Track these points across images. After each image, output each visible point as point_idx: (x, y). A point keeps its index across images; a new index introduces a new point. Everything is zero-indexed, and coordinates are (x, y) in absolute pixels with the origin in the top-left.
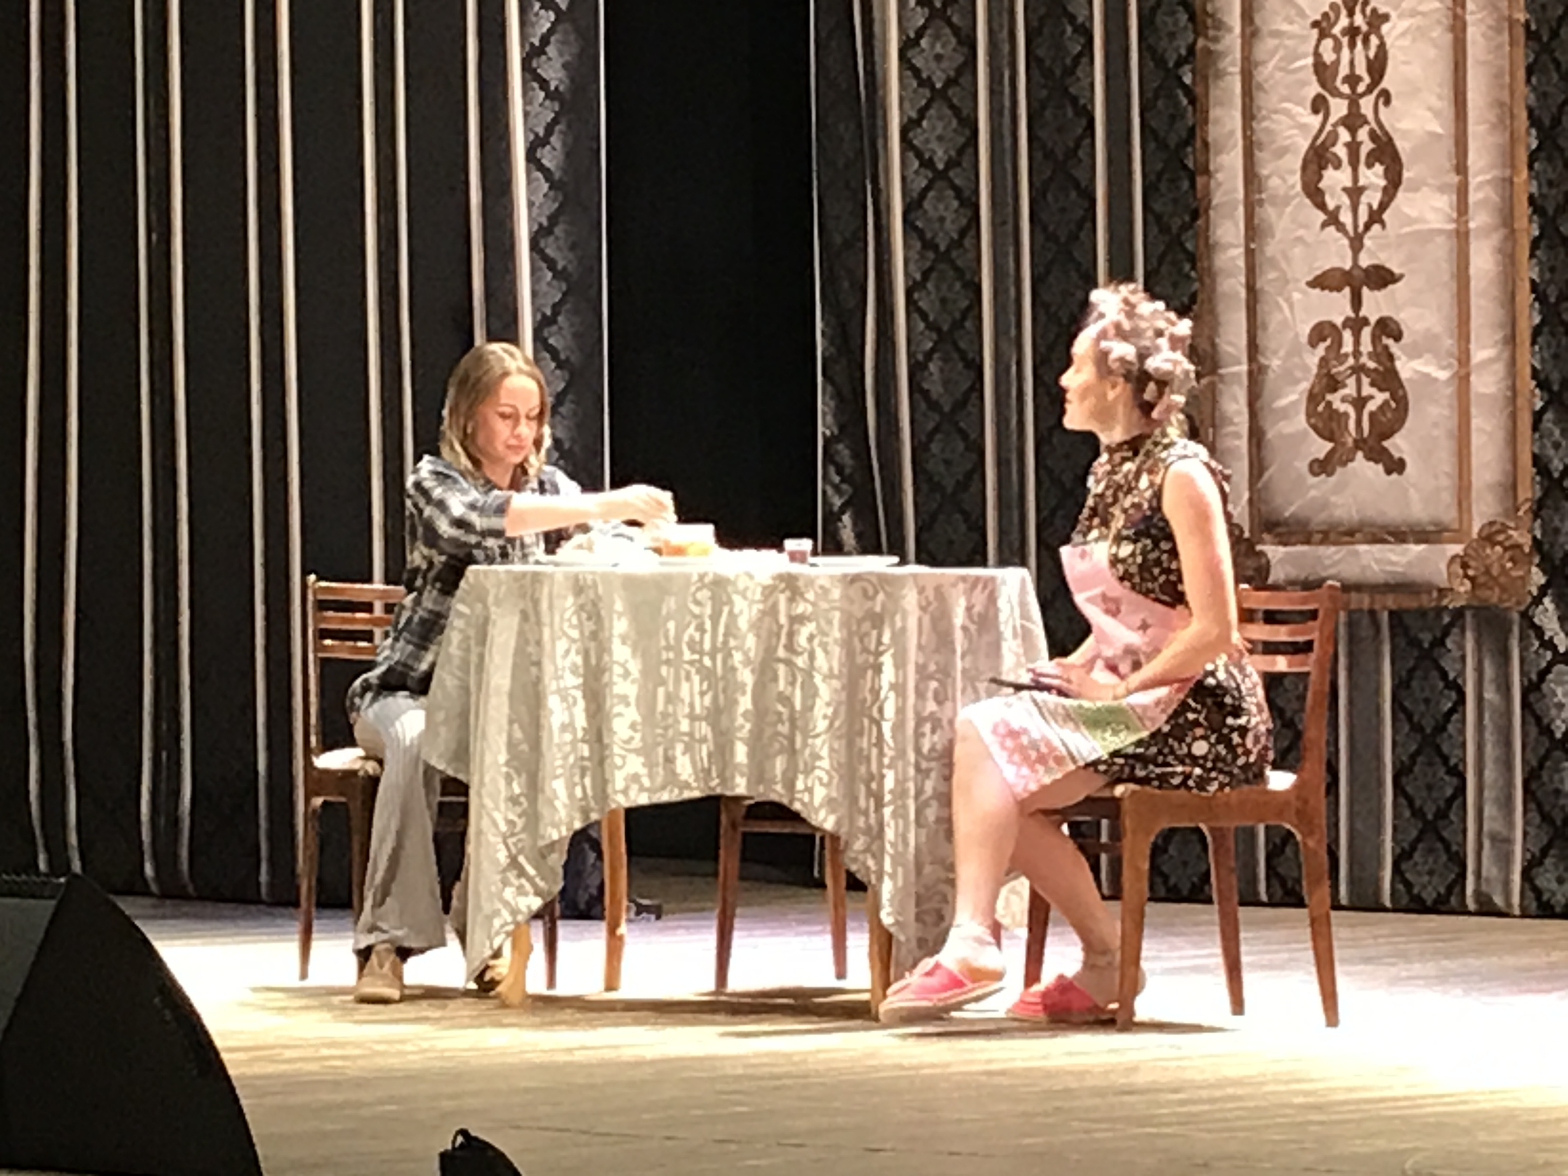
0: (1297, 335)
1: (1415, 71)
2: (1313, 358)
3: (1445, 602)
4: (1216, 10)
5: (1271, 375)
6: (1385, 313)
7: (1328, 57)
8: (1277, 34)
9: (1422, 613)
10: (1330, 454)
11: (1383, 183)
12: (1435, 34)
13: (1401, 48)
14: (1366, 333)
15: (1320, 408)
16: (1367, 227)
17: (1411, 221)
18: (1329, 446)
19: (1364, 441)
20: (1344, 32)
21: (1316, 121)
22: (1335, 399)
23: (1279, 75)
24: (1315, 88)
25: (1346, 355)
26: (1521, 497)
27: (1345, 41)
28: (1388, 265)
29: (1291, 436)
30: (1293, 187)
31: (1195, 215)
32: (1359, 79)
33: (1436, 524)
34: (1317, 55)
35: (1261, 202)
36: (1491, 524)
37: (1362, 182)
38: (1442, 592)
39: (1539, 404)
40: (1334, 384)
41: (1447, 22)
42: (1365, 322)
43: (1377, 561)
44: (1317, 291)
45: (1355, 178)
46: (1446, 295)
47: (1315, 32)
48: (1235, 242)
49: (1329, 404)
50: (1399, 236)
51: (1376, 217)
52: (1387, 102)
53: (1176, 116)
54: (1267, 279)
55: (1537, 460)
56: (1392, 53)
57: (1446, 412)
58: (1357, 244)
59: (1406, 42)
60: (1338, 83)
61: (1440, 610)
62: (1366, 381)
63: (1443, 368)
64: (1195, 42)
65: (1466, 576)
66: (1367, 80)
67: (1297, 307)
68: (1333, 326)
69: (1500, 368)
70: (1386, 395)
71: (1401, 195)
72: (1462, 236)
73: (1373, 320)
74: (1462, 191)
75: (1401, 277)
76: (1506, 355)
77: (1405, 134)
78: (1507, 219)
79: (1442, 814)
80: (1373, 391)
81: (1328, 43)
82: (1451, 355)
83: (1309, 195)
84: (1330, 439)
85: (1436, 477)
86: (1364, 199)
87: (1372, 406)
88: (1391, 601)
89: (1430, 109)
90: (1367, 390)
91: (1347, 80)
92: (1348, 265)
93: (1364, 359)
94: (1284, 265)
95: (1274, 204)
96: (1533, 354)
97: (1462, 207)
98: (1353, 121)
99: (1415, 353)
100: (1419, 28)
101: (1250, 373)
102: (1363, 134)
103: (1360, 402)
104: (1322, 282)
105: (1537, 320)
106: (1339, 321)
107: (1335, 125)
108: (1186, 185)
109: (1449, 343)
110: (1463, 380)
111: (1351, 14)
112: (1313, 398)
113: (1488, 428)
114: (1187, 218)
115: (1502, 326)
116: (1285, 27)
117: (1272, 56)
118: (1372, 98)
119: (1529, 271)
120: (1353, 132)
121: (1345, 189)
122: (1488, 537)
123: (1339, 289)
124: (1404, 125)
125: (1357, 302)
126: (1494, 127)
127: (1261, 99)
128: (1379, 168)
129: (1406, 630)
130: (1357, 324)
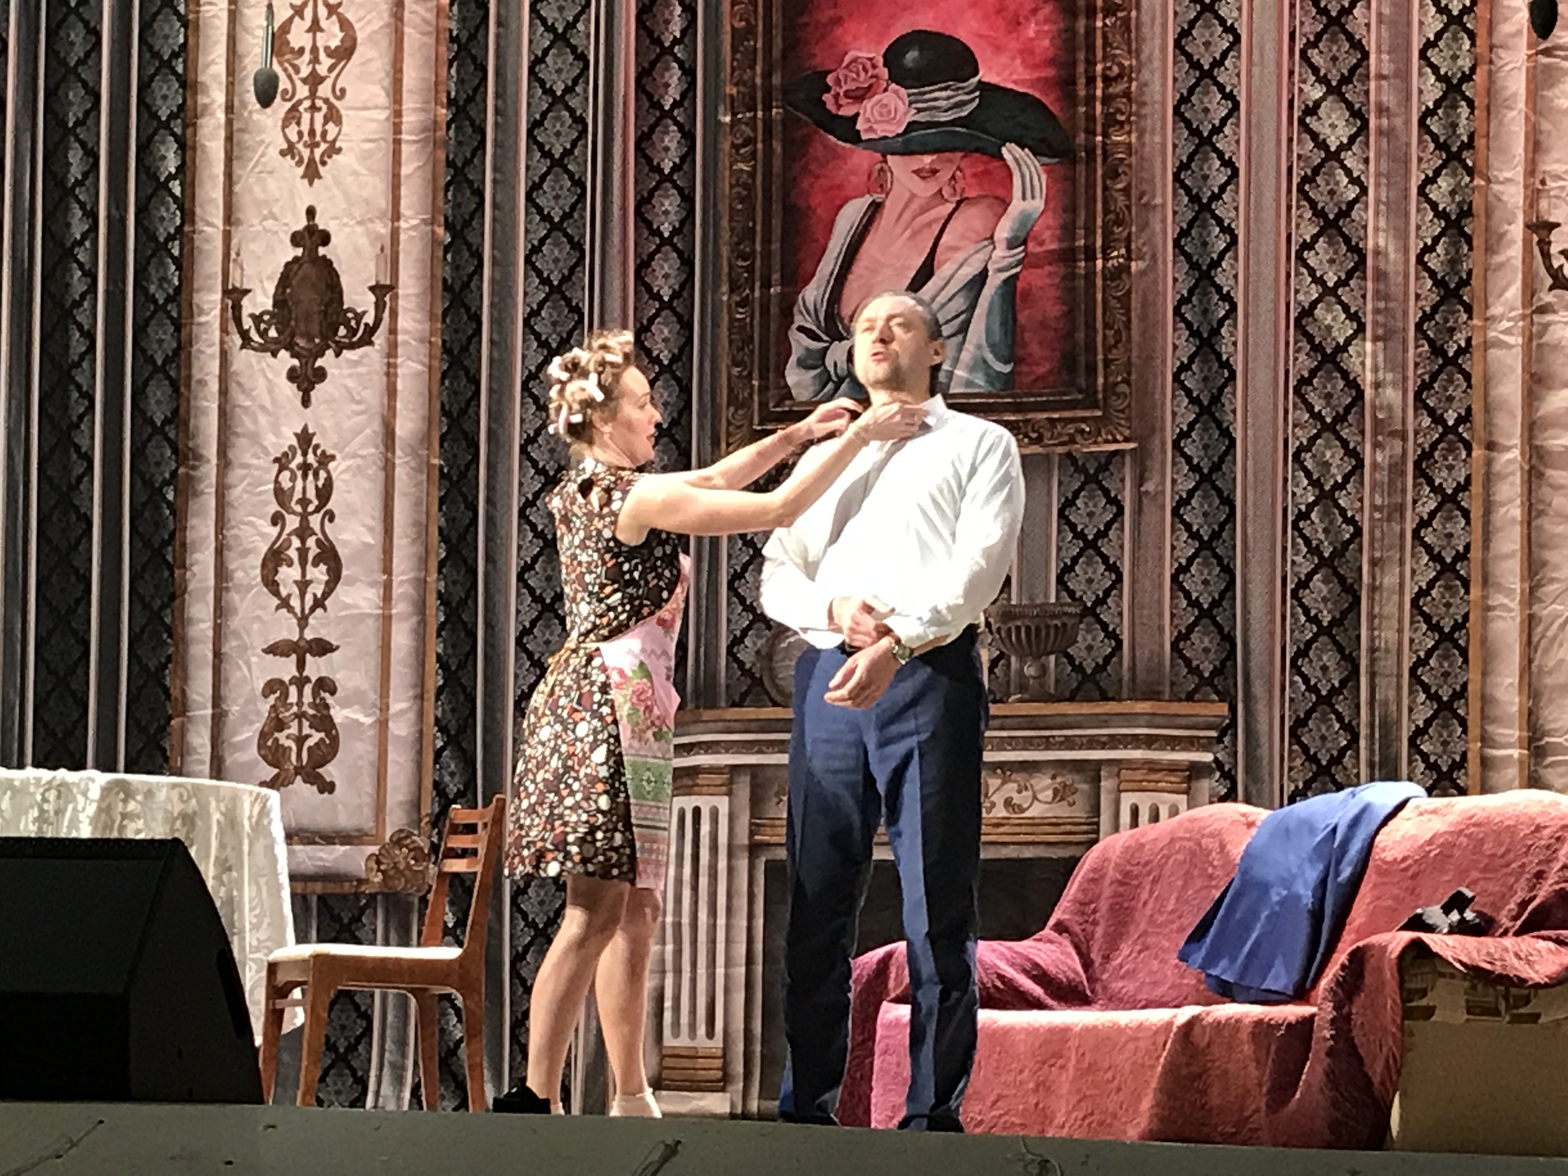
0: (253, 689)
1: (354, 498)
2: (265, 706)
3: (363, 889)
4: (198, 446)
5: (231, 717)
6: (324, 674)
7: (286, 484)
8: (246, 466)
9: (344, 897)
10: (277, 776)
11: (326, 578)
12: (370, 472)
13: (343, 481)
14: (308, 689)
15: (269, 743)
16: (313, 610)
17: (347, 607)
18: (276, 771)
19: (302, 767)
20: (299, 467)
21: (275, 531)
22: (281, 737)
23: (245, 496)
24: (274, 507)
25: (292, 704)
26: (423, 813)
27: (299, 474)
28: (327, 638)
29: (245, 764)
30: (254, 578)
31: (173, 597)
32: (310, 502)
33: (359, 830)
34: (276, 481)
35: (227, 589)
36: (401, 831)
37: (308, 578)
38: (360, 881)
39: (439, 744)
40: (280, 725)
41: (381, 464)
42: (308, 680)
43: (310, 858)
44: (271, 656)
45: (304, 574)
46: (373, 663)
47: (276, 466)
48: (205, 617)
49: (276, 740)
50: (337, 617)
51: (319, 603)
52: (331, 520)
53: (158, 524)
54: (229, 646)
55: (436, 785)
56: (336, 484)
57: (370, 748)
58: (303, 622)
59: (346, 477)
60: (293, 504)
61: (357, 896)
62: (306, 724)
63: (368, 716)
64: (177, 469)
65: (379, 870)
66: (316, 502)
67: (254, 667)
68: (281, 682)
69: (412, 716)
70: (322, 735)
71: (339, 587)
72: (386, 620)
73: (314, 679)
74: (388, 587)
75: (337, 647)
76: (415, 708)
77: (345, 543)
78: (421, 608)
79: (352, 1048)
80: (313, 732)
81: (286, 475)
82: (374, 706)
83: (266, 585)
84: (275, 767)
85: (360, 796)
86: (310, 590)
87: (310, 742)
88: (319, 887)
89: (364, 525)
90: (306, 730)
91: (299, 502)
92: (295, 638)
93: (305, 708)
94: (245, 637)
95: (238, 592)
96: (436, 708)
97: (387, 597)
98: (303, 532)
99: (345, 704)
100: (358, 467)
101: (214, 716)
102: (311, 542)
103: (301, 740)
104: (273, 650)
105: (441, 683)
106: (286, 679)
107: (290, 535)
108: (166, 574)
109: (373, 697)
110: (383, 724)
111: (305, 454)
112: (263, 736)
113: (402, 761)
114: (166, 599)
115: (415, 686)
116: (255, 462)
117: (242, 481)
118: (319, 516)
119: (435, 647)
120: (303, 541)
121: (296, 582)
122: (398, 841)
123: (288, 656)
124: (344, 536)
125: (301, 665)
126: (414, 541)
127: (230, 513)
128: (323, 567)
129: (330, 909)
130: (300, 682)
